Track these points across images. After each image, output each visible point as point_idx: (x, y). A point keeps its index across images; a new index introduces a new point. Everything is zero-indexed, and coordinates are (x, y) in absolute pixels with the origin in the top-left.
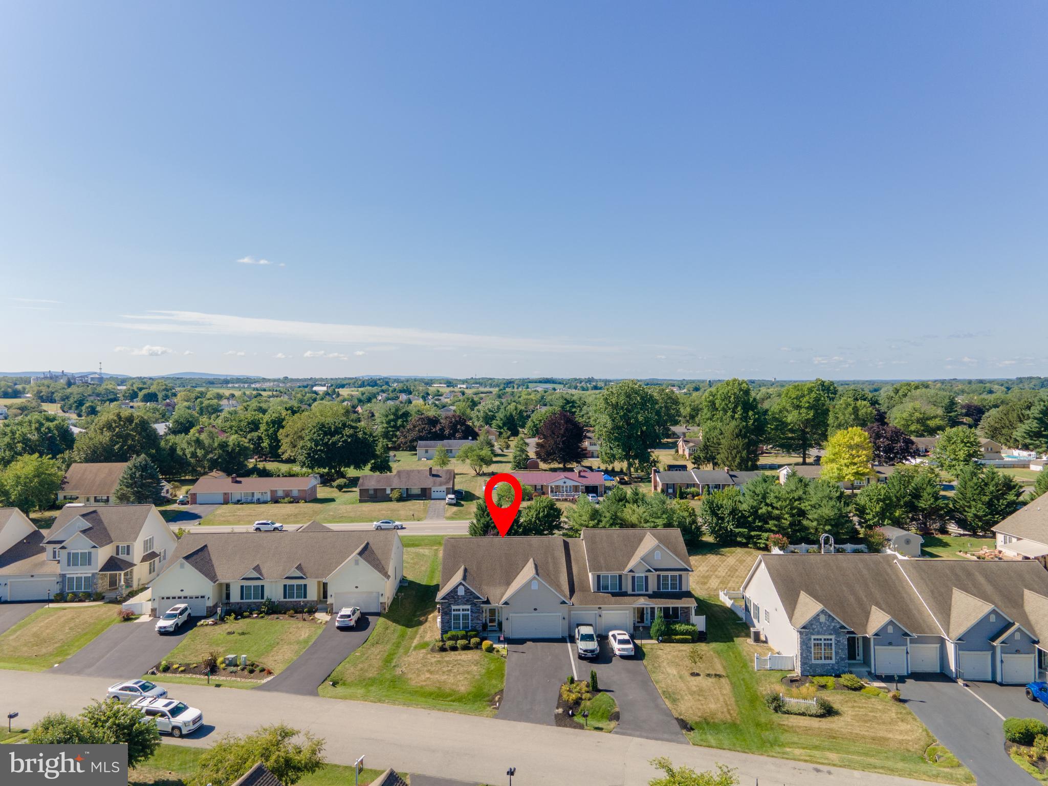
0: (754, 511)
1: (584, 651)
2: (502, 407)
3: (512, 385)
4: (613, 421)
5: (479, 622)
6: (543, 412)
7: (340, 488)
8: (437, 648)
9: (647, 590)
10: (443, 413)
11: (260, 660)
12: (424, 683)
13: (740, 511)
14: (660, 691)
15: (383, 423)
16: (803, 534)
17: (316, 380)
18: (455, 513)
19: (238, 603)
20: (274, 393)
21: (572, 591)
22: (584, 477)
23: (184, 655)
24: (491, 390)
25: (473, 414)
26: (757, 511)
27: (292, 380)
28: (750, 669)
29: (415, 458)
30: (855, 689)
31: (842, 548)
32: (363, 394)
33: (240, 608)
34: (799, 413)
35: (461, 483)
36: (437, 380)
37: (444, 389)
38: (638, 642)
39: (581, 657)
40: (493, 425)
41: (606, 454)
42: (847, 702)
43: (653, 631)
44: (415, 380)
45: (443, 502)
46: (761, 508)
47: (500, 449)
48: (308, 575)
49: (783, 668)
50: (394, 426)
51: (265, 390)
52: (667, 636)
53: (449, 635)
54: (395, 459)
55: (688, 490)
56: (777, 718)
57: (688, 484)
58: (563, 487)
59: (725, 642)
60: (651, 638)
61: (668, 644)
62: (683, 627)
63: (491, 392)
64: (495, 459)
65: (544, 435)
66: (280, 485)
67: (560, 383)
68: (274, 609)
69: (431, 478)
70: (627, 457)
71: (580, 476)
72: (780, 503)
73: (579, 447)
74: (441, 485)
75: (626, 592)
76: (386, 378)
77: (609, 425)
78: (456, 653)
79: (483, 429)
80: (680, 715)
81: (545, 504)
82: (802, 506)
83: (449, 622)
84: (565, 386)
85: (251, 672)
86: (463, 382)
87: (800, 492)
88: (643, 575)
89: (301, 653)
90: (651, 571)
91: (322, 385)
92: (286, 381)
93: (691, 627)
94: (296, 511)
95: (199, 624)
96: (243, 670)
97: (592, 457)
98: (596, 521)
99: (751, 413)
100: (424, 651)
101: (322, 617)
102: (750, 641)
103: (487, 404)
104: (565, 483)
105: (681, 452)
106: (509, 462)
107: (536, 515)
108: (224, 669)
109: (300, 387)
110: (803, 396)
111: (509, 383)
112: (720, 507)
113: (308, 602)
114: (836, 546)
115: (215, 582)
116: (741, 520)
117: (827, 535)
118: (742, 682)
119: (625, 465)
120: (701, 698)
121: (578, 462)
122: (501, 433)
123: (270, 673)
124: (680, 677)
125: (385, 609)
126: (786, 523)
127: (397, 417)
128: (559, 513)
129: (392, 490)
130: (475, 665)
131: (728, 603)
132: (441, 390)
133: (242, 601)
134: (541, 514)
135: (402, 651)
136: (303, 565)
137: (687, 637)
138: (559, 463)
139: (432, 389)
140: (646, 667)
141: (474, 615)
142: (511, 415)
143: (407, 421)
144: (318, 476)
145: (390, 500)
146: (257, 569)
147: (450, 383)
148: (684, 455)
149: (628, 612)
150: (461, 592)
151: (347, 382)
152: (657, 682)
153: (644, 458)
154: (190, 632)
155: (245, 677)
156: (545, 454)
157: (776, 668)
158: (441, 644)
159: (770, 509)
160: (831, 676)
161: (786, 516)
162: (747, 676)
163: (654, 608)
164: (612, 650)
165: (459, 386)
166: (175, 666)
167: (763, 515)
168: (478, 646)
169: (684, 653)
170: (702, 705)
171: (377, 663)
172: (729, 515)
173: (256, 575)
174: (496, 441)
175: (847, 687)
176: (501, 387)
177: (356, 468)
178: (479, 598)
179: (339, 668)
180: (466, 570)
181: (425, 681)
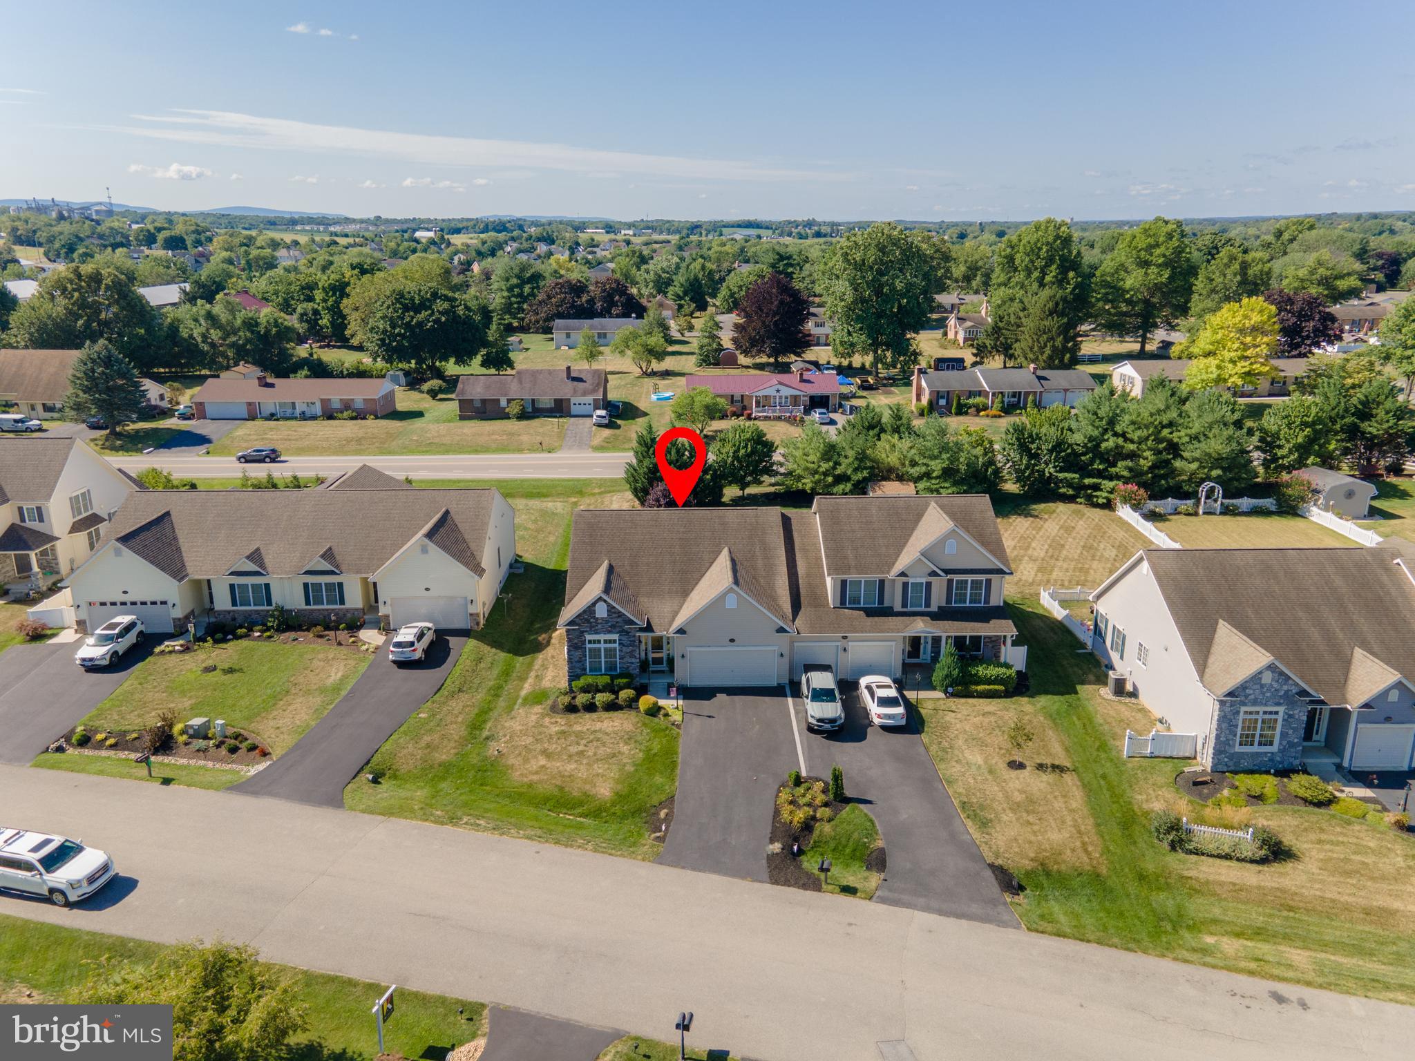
0: (1094, 446)
1: (819, 720)
2: (684, 265)
3: (698, 230)
4: (856, 290)
5: (633, 660)
6: (744, 274)
7: (433, 393)
8: (561, 706)
9: (928, 604)
10: (593, 275)
11: (252, 726)
12: (535, 778)
13: (1070, 445)
14: (956, 803)
15: (502, 290)
16: (1171, 482)
17: (421, 221)
18: (607, 440)
19: (229, 612)
20: (357, 240)
21: (796, 606)
22: (808, 381)
23: (120, 713)
24: (669, 237)
25: (640, 276)
26: (1098, 445)
27: (387, 221)
28: (1114, 753)
29: (552, 345)
30: (1320, 804)
31: (1233, 505)
32: (484, 243)
33: (234, 619)
34: (1146, 273)
35: (618, 387)
36: (593, 223)
37: (602, 237)
38: (911, 695)
39: (811, 729)
40: (669, 295)
41: (841, 342)
42: (1306, 830)
43: (938, 675)
44: (561, 222)
45: (588, 420)
46: (1107, 440)
47: (679, 331)
48: (343, 568)
49: (1175, 754)
50: (520, 295)
51: (346, 236)
52: (962, 686)
53: (582, 682)
54: (522, 346)
55: (971, 401)
56: (1178, 863)
57: (970, 392)
58: (775, 397)
59: (1062, 694)
60: (934, 688)
61: (963, 700)
62: (992, 671)
63: (669, 242)
64: (670, 349)
65: (746, 313)
66: (336, 391)
67: (767, 228)
68: (289, 623)
69: (570, 383)
70: (875, 345)
71: (802, 381)
72: (1139, 433)
73: (800, 331)
74: (584, 394)
75: (891, 608)
76: (520, 219)
77: (849, 297)
78: (594, 715)
79: (654, 301)
80: (997, 856)
81: (748, 435)
82: (1175, 437)
83: (581, 661)
84: (774, 232)
85: (233, 750)
86: (630, 225)
87: (1173, 414)
88: (924, 580)
89: (326, 712)
90: (937, 575)
91: (428, 230)
92: (378, 223)
93: (1003, 670)
94: (361, 433)
95: (157, 650)
96: (218, 746)
97: (818, 344)
98: (831, 464)
99: (1071, 274)
100: (538, 709)
101: (371, 637)
102: (1106, 692)
103: (662, 261)
104: (778, 391)
105: (951, 335)
106: (693, 353)
107: (735, 452)
108: (186, 744)
109: (397, 231)
110: (1157, 245)
111: (695, 228)
112: (1034, 438)
113: (348, 610)
114: (1226, 501)
115: (180, 580)
116: (1071, 462)
117: (1212, 484)
118: (1102, 782)
119: (868, 359)
120: (1031, 818)
121: (799, 355)
122: (681, 307)
123: (265, 754)
124: (991, 772)
125: (478, 624)
126: (1145, 464)
127: (523, 282)
128: (769, 447)
129: (509, 401)
130: (626, 743)
131: (1059, 613)
132: (597, 238)
133: (235, 608)
134: (742, 452)
135: (503, 704)
136: (336, 551)
137: (996, 687)
138: (769, 357)
139: (583, 237)
140: (927, 749)
141: (624, 649)
142: (696, 279)
143: (538, 288)
144: (400, 373)
145: (505, 416)
146: (255, 556)
147: (611, 227)
148: (956, 340)
149: (894, 643)
150: (601, 611)
151: (465, 224)
152: (949, 782)
153: (901, 347)
154: (140, 665)
155: (221, 761)
156: (749, 341)
157: (1162, 753)
158: (567, 699)
159: (1120, 441)
160: (1268, 772)
161: (1147, 454)
162: (1109, 768)
163: (940, 637)
164: (866, 714)
165: (623, 232)
166: (100, 737)
167: (1108, 451)
168: (632, 704)
169: (993, 719)
170: (1035, 833)
171: (457, 730)
172: (1051, 451)
173: (252, 567)
174: (674, 317)
175: (1305, 800)
176: (684, 232)
177: (457, 363)
178: (632, 623)
179: (388, 746)
180: (611, 570)
181: (537, 773)
